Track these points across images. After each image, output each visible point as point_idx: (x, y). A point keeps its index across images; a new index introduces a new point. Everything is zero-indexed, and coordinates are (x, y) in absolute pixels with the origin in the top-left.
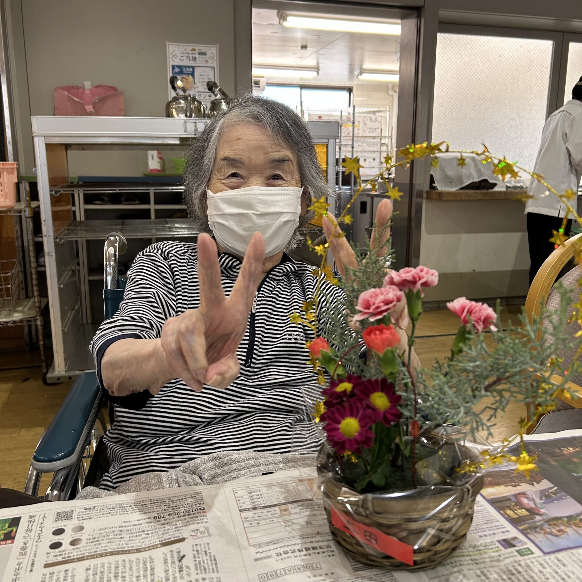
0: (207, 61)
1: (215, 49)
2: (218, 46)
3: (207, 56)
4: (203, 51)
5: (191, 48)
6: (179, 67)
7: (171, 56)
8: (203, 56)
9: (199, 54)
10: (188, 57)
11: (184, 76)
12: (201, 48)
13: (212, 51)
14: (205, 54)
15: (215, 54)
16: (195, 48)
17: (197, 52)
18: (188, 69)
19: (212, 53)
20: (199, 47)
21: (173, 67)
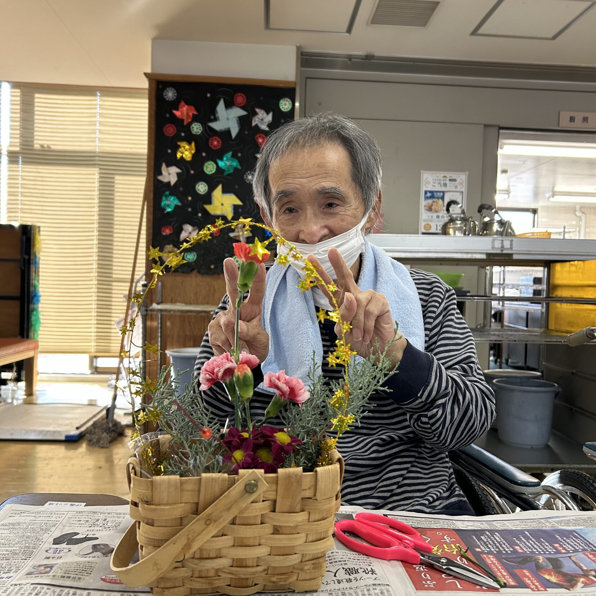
0: (456, 187)
1: (464, 176)
2: (467, 173)
3: (457, 183)
4: (454, 178)
5: (442, 175)
6: (430, 192)
7: (424, 183)
8: (453, 182)
9: (450, 180)
10: (439, 183)
11: (435, 200)
12: (451, 175)
13: (462, 178)
14: (455, 180)
15: (464, 180)
16: (447, 175)
17: (448, 179)
18: (438, 194)
19: (461, 179)
20: (449, 175)
21: (426, 192)
